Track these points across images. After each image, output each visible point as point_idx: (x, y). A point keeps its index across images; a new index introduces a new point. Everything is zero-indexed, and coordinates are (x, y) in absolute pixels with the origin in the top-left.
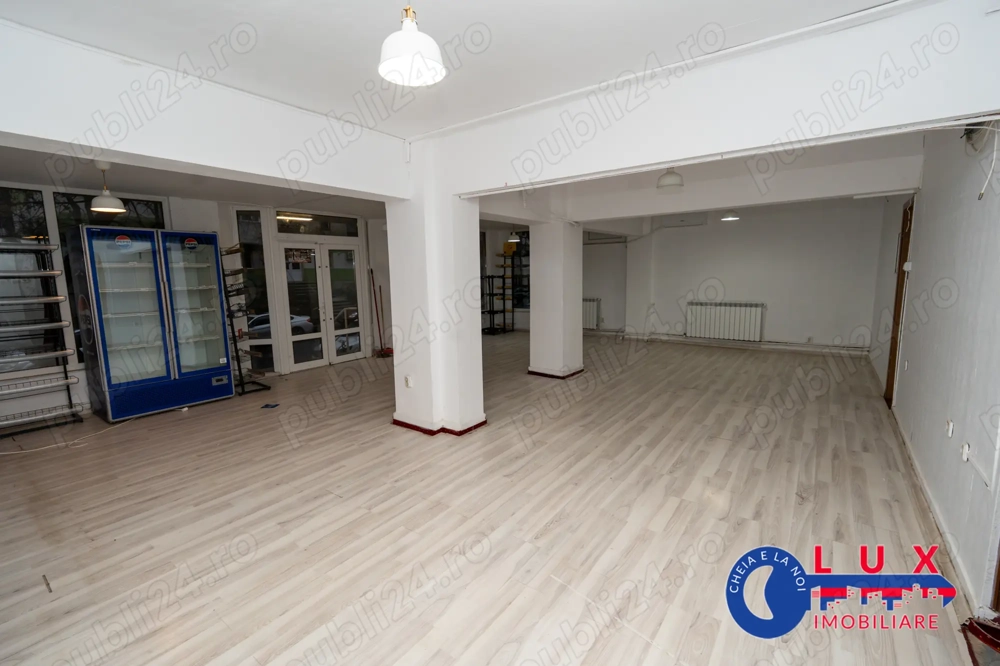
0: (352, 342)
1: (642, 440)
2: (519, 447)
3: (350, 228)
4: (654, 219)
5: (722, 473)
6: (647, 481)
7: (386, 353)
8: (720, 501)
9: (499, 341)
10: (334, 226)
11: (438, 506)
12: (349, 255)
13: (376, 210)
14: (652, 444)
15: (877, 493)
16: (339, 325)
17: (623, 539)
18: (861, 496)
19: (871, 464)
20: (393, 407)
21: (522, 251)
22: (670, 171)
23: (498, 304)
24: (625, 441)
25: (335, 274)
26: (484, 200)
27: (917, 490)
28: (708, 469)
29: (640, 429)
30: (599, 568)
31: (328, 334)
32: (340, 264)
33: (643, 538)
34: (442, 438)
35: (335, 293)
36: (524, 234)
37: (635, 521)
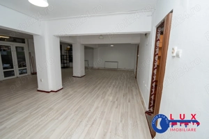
0: (24, 71)
1: (97, 89)
2: (71, 93)
3: (23, 41)
4: (99, 45)
5: (111, 93)
6: (98, 97)
7: (35, 73)
8: (111, 98)
9: (66, 70)
10: (17, 40)
11: (51, 109)
12: (23, 48)
13: (31, 37)
14: (99, 89)
15: (134, 93)
16: (20, 66)
17: (93, 109)
18: (132, 94)
19: (134, 89)
20: (37, 87)
21: (71, 50)
22: (101, 35)
23: (65, 61)
24: (93, 89)
25: (18, 53)
26: (61, 37)
27: (140, 92)
28: (108, 93)
29: (96, 87)
30: (88, 116)
31: (16, 69)
32: (20, 50)
33: (97, 108)
34: (52, 93)
35: (18, 58)
36: (71, 46)
37: (95, 105)
